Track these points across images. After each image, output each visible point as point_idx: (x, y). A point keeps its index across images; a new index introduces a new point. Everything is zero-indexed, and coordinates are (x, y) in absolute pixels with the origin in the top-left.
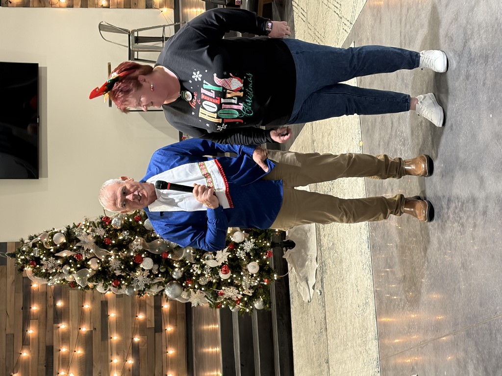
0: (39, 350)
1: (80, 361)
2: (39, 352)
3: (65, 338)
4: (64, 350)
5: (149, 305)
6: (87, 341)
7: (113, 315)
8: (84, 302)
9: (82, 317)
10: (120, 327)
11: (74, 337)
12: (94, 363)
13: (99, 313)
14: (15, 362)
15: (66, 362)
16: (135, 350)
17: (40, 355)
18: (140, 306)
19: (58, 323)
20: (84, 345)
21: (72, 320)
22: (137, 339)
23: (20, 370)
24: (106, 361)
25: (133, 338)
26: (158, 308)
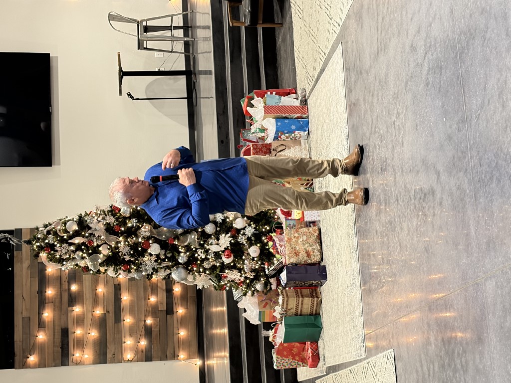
0: (54, 332)
1: (94, 343)
2: (54, 335)
3: (80, 321)
4: (79, 332)
5: (160, 288)
6: (102, 324)
7: (126, 298)
8: (98, 285)
9: (95, 300)
10: (132, 310)
11: (88, 320)
12: (108, 345)
13: (112, 296)
14: (32, 344)
15: (81, 344)
16: (148, 331)
17: (56, 337)
18: (152, 290)
19: (72, 306)
20: (98, 327)
21: (86, 304)
22: (149, 321)
23: (36, 352)
24: (120, 343)
25: (145, 321)
26: (169, 291)
